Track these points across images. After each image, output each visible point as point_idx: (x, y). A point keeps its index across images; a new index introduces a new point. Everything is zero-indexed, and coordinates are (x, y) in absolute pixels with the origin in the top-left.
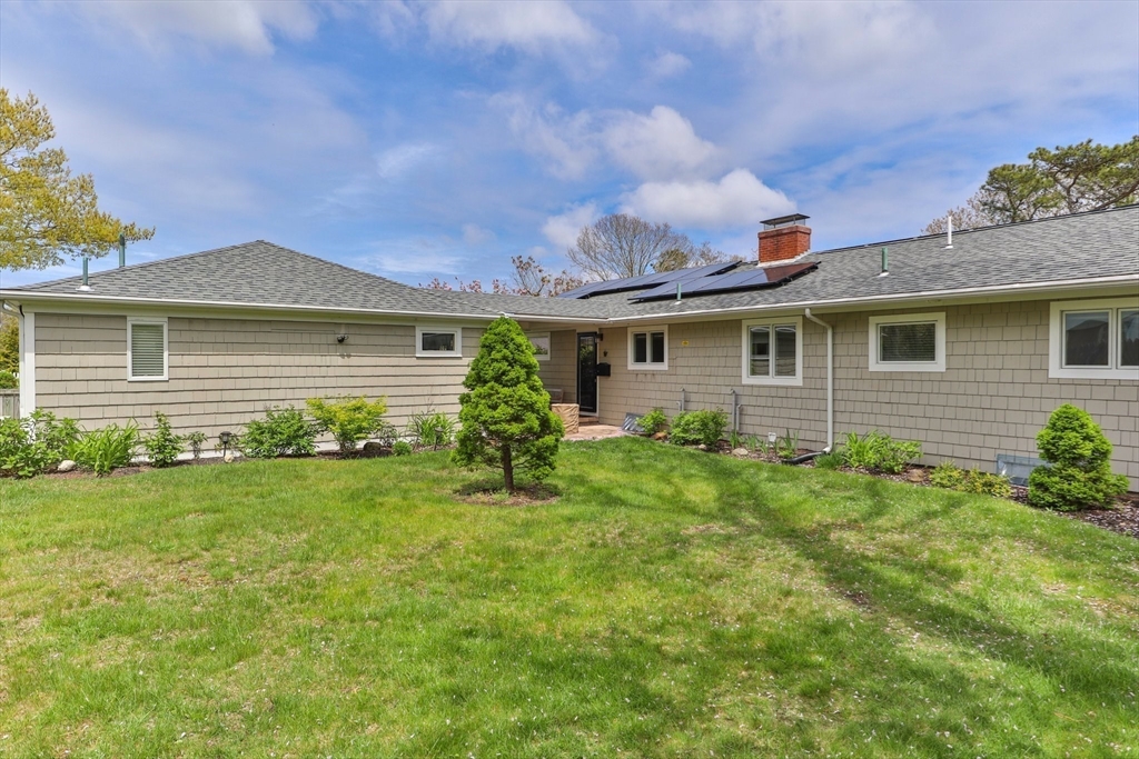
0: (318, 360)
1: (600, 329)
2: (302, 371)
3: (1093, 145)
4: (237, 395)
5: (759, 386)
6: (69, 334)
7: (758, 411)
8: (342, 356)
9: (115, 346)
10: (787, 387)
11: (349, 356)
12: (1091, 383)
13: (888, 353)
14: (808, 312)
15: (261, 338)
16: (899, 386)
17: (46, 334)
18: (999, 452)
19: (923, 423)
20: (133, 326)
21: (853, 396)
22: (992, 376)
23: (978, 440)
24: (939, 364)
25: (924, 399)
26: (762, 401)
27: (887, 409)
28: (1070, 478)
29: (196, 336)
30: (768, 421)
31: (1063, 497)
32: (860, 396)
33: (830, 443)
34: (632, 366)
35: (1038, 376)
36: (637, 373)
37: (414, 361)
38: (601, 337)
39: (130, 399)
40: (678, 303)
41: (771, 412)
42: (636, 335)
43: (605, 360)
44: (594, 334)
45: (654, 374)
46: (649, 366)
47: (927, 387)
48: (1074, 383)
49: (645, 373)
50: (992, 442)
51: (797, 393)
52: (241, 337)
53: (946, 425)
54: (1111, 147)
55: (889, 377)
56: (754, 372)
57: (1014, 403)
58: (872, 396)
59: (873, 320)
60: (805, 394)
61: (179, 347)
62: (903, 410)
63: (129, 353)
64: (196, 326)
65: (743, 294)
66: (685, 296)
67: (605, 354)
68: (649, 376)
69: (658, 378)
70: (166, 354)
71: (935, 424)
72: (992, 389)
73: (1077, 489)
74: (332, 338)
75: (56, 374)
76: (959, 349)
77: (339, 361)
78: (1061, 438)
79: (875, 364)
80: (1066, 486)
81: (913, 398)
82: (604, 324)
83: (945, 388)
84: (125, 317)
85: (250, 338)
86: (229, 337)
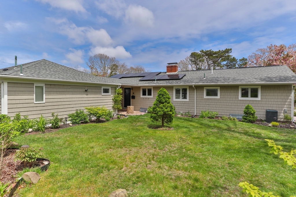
0: (81, 96)
1: (132, 87)
2: (77, 99)
3: (212, 51)
4: (62, 107)
5: (178, 101)
6: (18, 89)
7: (178, 107)
8: (86, 95)
9: (30, 93)
10: (185, 101)
11: (88, 95)
12: (246, 100)
13: (208, 94)
14: (193, 86)
15: (68, 90)
16: (210, 101)
17: (11, 89)
18: (230, 113)
19: (215, 108)
20: (35, 86)
21: (200, 103)
22: (228, 99)
23: (226, 111)
24: (219, 97)
25: (215, 104)
26: (178, 104)
27: (208, 106)
28: (250, 117)
29: (52, 90)
30: (180, 109)
31: (249, 120)
32: (202, 103)
33: (195, 113)
34: (142, 96)
35: (237, 99)
36: (143, 98)
37: (101, 96)
38: (132, 89)
39: (35, 109)
40: (155, 82)
41: (181, 107)
42: (143, 89)
43: (133, 95)
44: (130, 89)
45: (148, 98)
46: (147, 96)
47: (216, 101)
48: (243, 100)
49: (146, 98)
50: (229, 111)
51: (187, 103)
52: (63, 90)
53: (220, 108)
54: (215, 51)
55: (208, 99)
56: (176, 98)
57: (233, 104)
58: (205, 103)
59: (205, 88)
60: (189, 103)
61: (48, 93)
62: (211, 106)
63: (35, 95)
64: (52, 86)
65: (173, 80)
66: (157, 80)
67: (133, 93)
68: (147, 99)
69: (150, 99)
70: (44, 95)
71: (218, 108)
72: (229, 102)
73: (251, 119)
74: (84, 90)
75: (14, 102)
76: (223, 94)
77: (86, 96)
78: (249, 110)
79: (205, 97)
80: (250, 119)
81: (213, 103)
82: (133, 86)
83: (219, 101)
84: (33, 84)
85: (65, 90)
86: (60, 90)
